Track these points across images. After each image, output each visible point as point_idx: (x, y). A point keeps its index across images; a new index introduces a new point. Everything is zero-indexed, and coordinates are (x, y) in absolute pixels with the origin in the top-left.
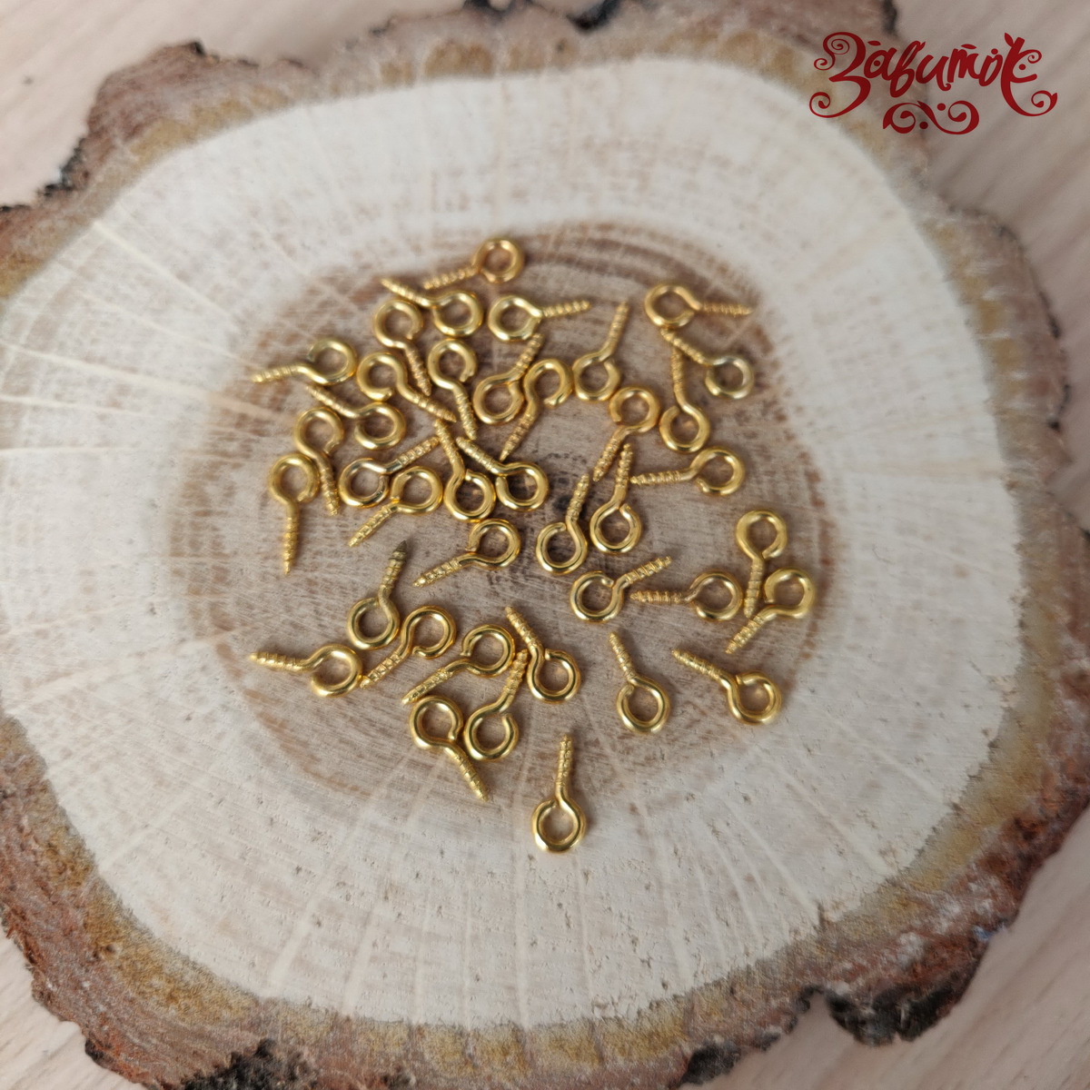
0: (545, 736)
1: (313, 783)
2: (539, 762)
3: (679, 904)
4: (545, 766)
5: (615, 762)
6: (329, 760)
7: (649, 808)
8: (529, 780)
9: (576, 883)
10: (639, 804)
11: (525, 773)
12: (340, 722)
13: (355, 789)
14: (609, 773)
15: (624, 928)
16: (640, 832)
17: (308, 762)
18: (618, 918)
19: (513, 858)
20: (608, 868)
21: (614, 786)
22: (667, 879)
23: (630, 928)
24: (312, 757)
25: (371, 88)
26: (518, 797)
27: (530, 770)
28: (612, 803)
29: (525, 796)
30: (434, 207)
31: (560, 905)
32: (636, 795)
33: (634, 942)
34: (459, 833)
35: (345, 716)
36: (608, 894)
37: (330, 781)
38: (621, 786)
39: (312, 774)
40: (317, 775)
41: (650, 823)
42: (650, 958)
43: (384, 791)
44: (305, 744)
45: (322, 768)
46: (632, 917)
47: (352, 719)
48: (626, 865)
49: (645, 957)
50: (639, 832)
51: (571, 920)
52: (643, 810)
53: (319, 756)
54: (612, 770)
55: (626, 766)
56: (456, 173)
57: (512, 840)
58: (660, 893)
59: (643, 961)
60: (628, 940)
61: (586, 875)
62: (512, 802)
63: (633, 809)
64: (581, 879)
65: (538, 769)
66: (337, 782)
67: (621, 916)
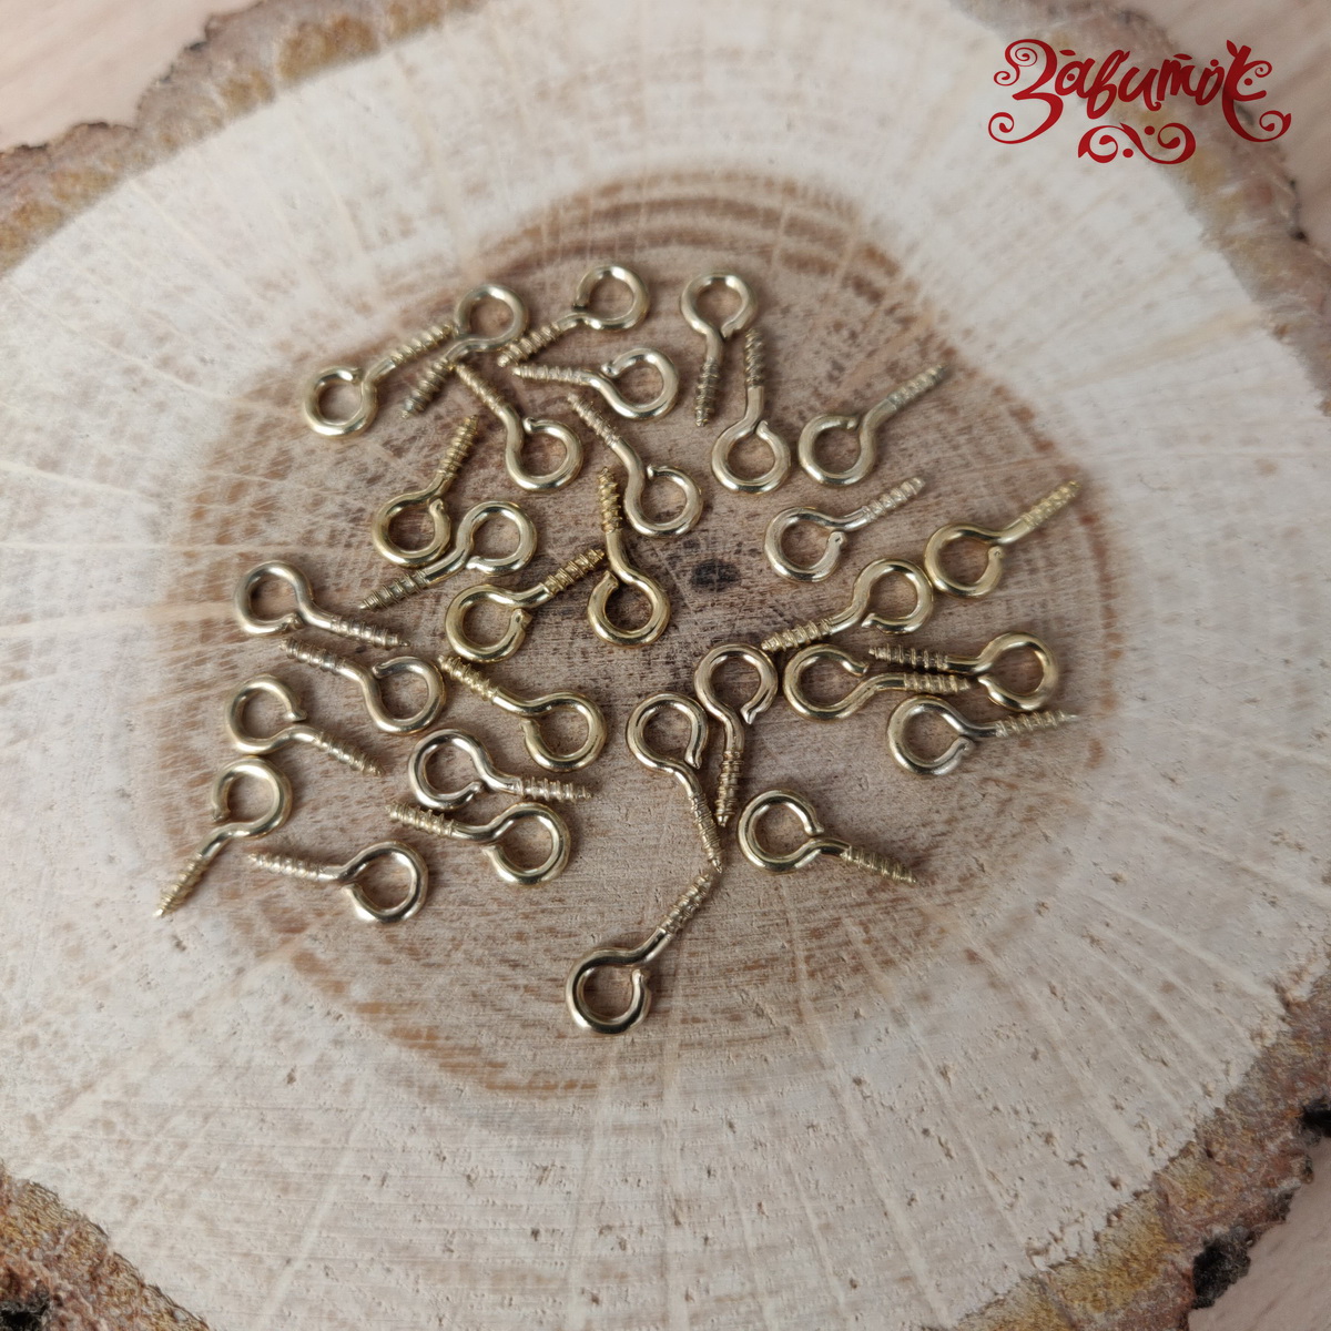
0: (809, 904)
1: (506, 1101)
2: (815, 943)
3: (1088, 1063)
4: (827, 946)
5: (922, 901)
6: (518, 1061)
7: (993, 947)
8: (812, 974)
9: (937, 1092)
10: (975, 946)
11: (803, 967)
12: (513, 998)
13: (571, 1085)
14: (918, 920)
15: (1027, 1128)
16: (994, 983)
17: (489, 1073)
18: (1013, 1116)
19: (834, 1093)
20: (970, 1052)
21: (933, 935)
22: (1057, 1033)
23: (1035, 1124)
24: (493, 1064)
25: (218, 123)
26: (807, 1005)
27: (808, 959)
28: (939, 959)
29: (815, 1000)
30: (367, 247)
31: (926, 1132)
32: (968, 935)
33: (1048, 1138)
34: (744, 1089)
35: (516, 988)
36: (986, 1089)
37: (530, 1087)
38: (942, 931)
39: (501, 1088)
40: (510, 1087)
41: (999, 966)
42: (1080, 1155)
43: (613, 1071)
44: (475, 1050)
45: (512, 1074)
46: (1032, 1108)
47: (526, 988)
48: (994, 1039)
49: (1072, 1156)
50: (993, 985)
51: (950, 1146)
52: (986, 954)
53: (500, 1060)
54: (921, 914)
55: (938, 901)
56: (380, 191)
57: (823, 1067)
58: (1056, 1059)
59: (1072, 1163)
60: (1041, 1142)
61: (944, 1073)
62: (800, 1014)
63: (972, 957)
64: (939, 1081)
65: (818, 953)
66: (542, 1085)
67: (1016, 1112)
